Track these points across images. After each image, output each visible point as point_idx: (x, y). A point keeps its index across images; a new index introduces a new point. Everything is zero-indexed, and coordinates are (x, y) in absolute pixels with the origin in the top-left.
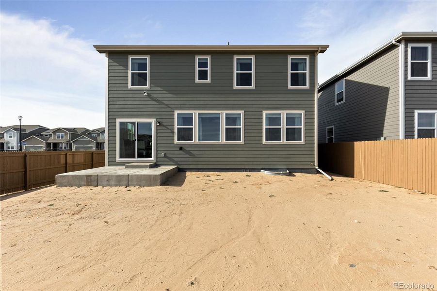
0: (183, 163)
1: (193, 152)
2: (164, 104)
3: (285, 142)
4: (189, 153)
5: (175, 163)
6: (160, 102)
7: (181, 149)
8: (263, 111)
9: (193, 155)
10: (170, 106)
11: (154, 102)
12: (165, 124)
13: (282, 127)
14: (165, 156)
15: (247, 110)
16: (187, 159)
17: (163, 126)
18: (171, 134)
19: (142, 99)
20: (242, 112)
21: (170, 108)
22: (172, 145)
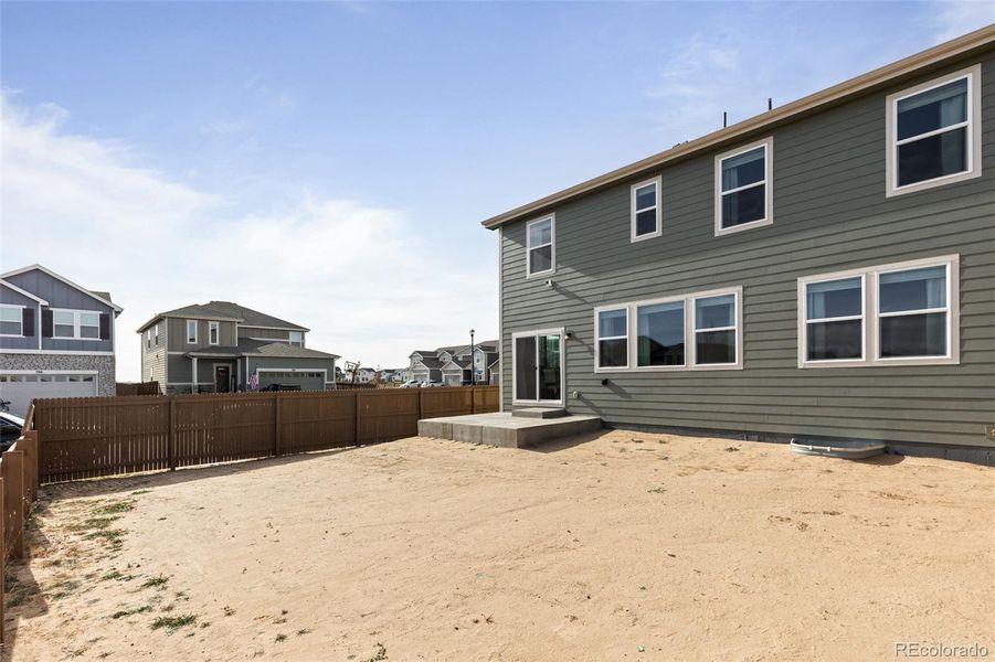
0: (612, 412)
1: (628, 390)
2: (577, 298)
3: (877, 360)
4: (619, 391)
5: (597, 409)
6: (571, 296)
7: (605, 383)
8: (799, 279)
9: (627, 395)
10: (587, 300)
11: (563, 297)
12: (578, 335)
13: (863, 316)
14: (579, 396)
15: (751, 282)
16: (617, 405)
17: (577, 339)
18: (588, 355)
19: (545, 294)
20: (736, 291)
21: (586, 303)
22: (591, 376)
